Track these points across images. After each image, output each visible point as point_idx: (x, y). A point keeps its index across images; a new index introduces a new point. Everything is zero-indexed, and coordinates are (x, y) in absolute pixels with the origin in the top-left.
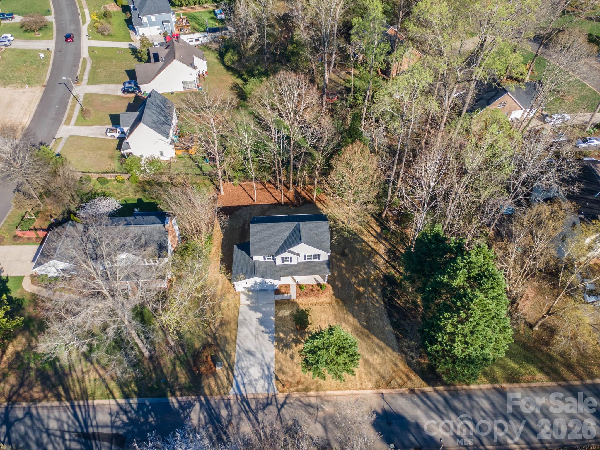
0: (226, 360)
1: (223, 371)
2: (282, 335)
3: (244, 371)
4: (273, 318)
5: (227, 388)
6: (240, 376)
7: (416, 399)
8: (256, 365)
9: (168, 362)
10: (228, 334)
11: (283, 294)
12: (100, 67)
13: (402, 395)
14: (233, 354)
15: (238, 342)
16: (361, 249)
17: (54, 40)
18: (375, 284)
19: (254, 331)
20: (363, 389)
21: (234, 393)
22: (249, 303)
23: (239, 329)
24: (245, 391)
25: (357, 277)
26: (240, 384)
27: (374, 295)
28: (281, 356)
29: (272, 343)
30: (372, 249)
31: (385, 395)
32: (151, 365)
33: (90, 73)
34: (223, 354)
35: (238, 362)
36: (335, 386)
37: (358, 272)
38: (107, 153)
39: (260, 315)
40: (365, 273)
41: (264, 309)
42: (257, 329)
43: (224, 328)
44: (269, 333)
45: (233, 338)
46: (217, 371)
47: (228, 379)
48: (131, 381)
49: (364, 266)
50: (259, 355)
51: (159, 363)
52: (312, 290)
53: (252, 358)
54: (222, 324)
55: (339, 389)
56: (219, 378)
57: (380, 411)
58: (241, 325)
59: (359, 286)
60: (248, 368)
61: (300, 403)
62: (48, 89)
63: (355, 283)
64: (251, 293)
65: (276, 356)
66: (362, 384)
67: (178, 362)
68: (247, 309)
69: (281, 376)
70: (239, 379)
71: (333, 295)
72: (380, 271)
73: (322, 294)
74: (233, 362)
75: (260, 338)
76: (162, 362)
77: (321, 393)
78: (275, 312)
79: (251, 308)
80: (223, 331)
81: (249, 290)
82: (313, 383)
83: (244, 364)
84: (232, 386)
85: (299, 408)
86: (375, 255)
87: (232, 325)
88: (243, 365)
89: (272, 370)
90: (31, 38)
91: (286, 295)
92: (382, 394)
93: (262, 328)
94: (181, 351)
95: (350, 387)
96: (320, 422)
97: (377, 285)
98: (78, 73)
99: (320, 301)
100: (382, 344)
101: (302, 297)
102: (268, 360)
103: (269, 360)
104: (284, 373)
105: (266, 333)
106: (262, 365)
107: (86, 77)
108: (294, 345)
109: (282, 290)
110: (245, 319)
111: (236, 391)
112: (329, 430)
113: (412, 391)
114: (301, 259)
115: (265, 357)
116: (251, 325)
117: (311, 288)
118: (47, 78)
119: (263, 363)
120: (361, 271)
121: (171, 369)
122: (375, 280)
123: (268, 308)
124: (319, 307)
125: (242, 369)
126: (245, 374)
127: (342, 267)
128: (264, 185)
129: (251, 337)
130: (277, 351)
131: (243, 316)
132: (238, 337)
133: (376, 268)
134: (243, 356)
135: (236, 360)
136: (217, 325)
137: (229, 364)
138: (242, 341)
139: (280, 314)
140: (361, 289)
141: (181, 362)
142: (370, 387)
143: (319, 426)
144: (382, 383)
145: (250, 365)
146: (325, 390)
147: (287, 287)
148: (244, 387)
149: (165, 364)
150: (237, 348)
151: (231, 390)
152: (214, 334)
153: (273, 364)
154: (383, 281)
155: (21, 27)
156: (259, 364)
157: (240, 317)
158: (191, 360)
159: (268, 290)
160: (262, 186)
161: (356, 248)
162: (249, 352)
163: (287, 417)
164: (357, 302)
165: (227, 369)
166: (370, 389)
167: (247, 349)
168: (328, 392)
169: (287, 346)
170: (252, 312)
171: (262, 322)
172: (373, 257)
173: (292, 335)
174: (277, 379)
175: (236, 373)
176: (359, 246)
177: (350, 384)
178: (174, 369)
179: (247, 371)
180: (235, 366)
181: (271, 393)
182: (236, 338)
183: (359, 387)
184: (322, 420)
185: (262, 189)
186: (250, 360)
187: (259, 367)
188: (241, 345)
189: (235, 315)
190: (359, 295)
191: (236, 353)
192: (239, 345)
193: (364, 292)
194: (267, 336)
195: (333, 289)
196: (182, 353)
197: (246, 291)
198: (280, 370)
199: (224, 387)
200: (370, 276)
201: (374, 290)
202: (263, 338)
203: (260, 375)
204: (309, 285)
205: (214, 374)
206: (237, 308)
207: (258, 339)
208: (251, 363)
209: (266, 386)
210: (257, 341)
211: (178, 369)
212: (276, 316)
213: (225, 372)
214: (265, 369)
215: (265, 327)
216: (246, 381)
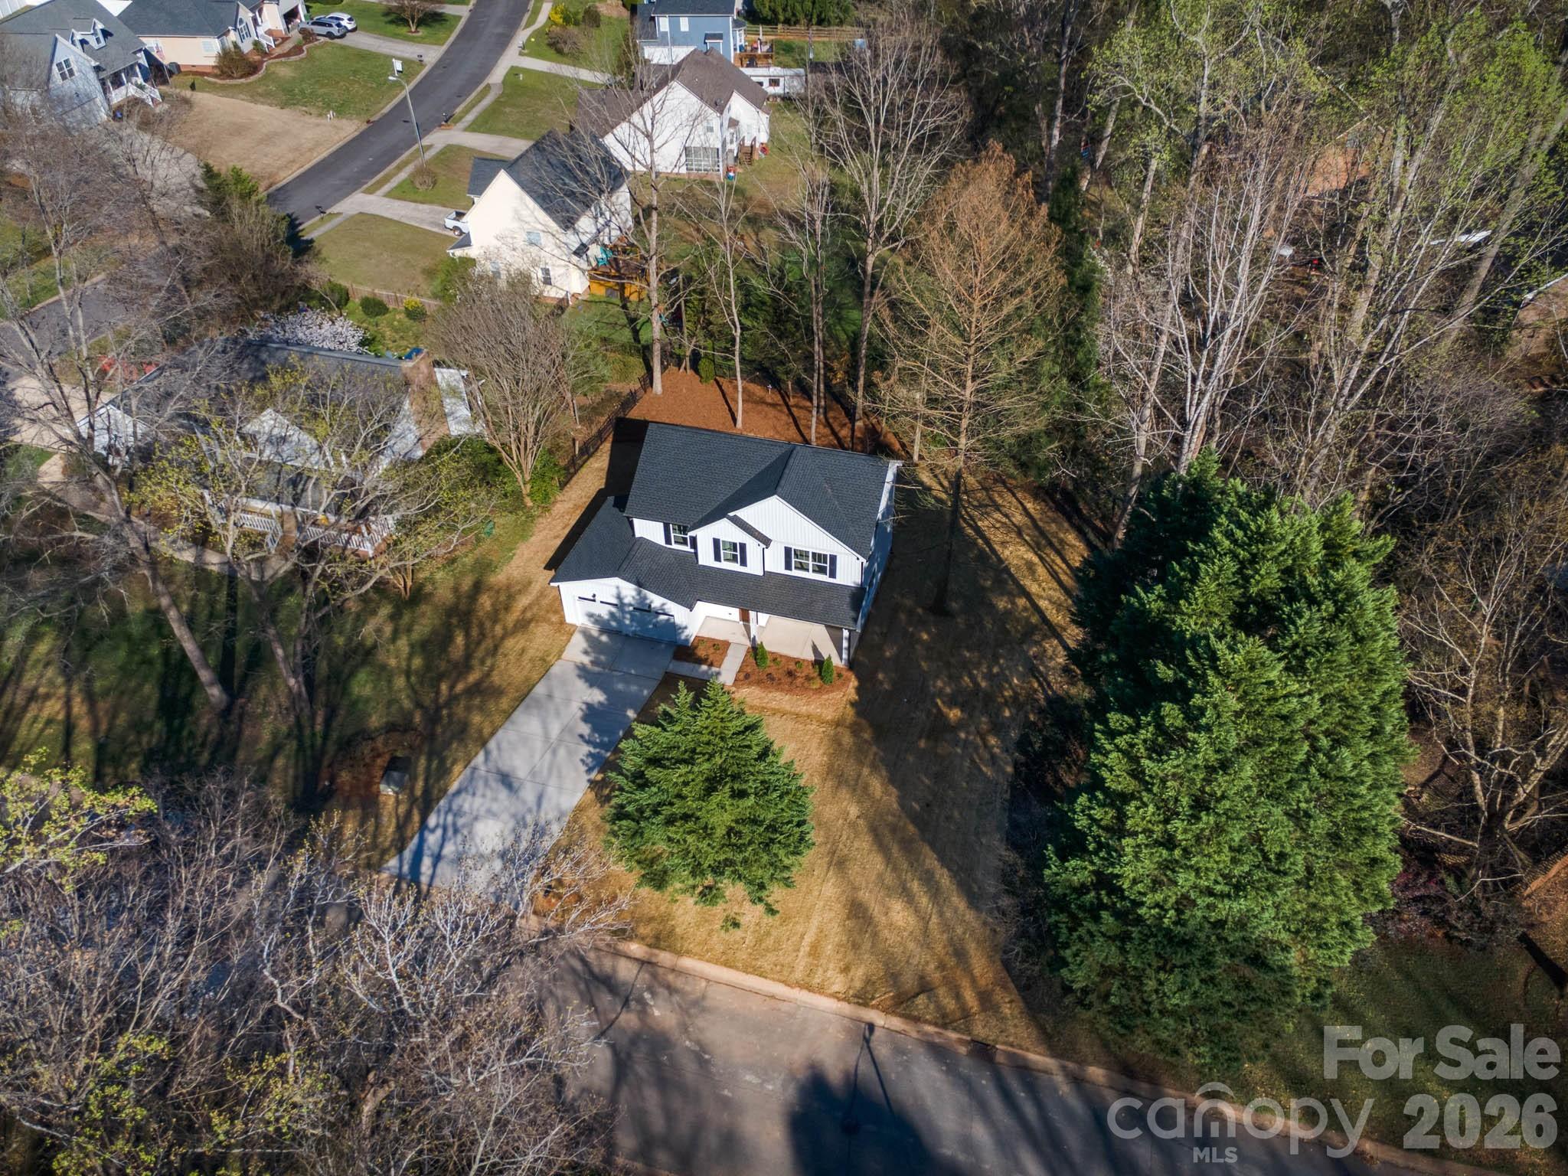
0: (426, 780)
1: (398, 802)
3: (461, 821)
4: (631, 714)
5: (384, 852)
6: (439, 832)
7: (985, 1083)
8: (505, 816)
9: (266, 735)
10: (476, 719)
11: (701, 661)
12: (514, 106)
13: (938, 1052)
14: (457, 769)
15: (492, 745)
16: (1008, 613)
17: (445, 48)
18: (1007, 714)
19: (555, 729)
20: (809, 988)
21: (396, 871)
22: (586, 660)
23: (519, 715)
24: (432, 877)
25: (953, 678)
26: (427, 852)
27: (993, 741)
28: (593, 813)
29: (589, 770)
30: (1045, 620)
31: (878, 1033)
32: (215, 731)
33: (485, 111)
34: (429, 761)
35: (458, 792)
36: (720, 948)
37: (965, 666)
38: (426, 263)
39: (597, 696)
40: (990, 676)
41: (620, 686)
42: (566, 729)
43: (477, 701)
44: (595, 745)
45: (486, 731)
46: (382, 799)
47: (401, 828)
48: (135, 755)
49: (996, 658)
50: (529, 794)
51: (240, 732)
52: (790, 674)
53: (503, 794)
54: (475, 690)
55: (727, 964)
56: (378, 817)
57: (834, 1074)
58: (528, 707)
59: (952, 703)
60: (476, 818)
61: (577, 965)
62: (375, 128)
63: (940, 693)
64: (604, 638)
65: (580, 809)
66: (811, 972)
67: (292, 745)
68: (572, 673)
70: (432, 839)
71: (853, 704)
72: (1045, 683)
73: (818, 691)
74: (444, 791)
75: (562, 750)
76: (247, 732)
77: (665, 958)
78: (650, 699)
79: (584, 673)
80: (468, 709)
81: (605, 628)
82: (651, 919)
83: (466, 803)
84: (400, 851)
85: (569, 978)
86: (1045, 637)
87: (504, 700)
88: (466, 807)
90: (396, 36)
91: (704, 667)
92: (871, 1027)
93: (585, 729)
94: (320, 719)
95: (767, 967)
96: (613, 1047)
97: (1012, 718)
98: (458, 110)
99: (804, 709)
100: (944, 878)
101: (750, 684)
102: (548, 813)
103: (551, 816)
105: (588, 742)
106: (520, 822)
107: (470, 117)
109: (701, 652)
110: (550, 696)
111: (406, 868)
112: (631, 1078)
113: (983, 1051)
114: (775, 563)
115: (545, 805)
116: (558, 714)
117: (792, 667)
118: (386, 110)
119: (529, 819)
120: (978, 665)
121: (260, 755)
122: (1015, 702)
123: (634, 688)
124: (790, 725)
125: (458, 814)
126: (456, 831)
127: (920, 641)
128: (784, 396)
129: (539, 745)
130: (591, 795)
131: (550, 688)
132: (500, 733)
133: (1033, 671)
134: (480, 784)
135: (454, 787)
136: (460, 687)
137: (426, 791)
138: (504, 745)
140: (954, 714)
141: (301, 747)
142: (836, 988)
143: (602, 1054)
144: (884, 995)
145: (489, 811)
146: (679, 953)
147: (721, 647)
148: (435, 866)
149: (256, 739)
150: (480, 758)
151: (393, 863)
152: (438, 709)
153: (555, 829)
154: (1041, 711)
155: (387, 14)
156: (514, 816)
157: (540, 690)
158: (331, 748)
159: (659, 642)
160: (778, 399)
161: (992, 606)
162: (506, 780)
164: (922, 744)
165: (413, 800)
166: (835, 996)
167: (505, 768)
168: (687, 962)
170: (581, 685)
171: (591, 714)
172: (1038, 643)
175: (432, 821)
176: (1002, 604)
177: (771, 957)
178: (272, 758)
179: (470, 826)
180: (442, 803)
182: (493, 734)
183: (798, 975)
184: (624, 1042)
185: (774, 405)
186: (495, 799)
187: (511, 824)
188: (495, 753)
189: (527, 679)
190: (939, 729)
191: (468, 771)
192: (487, 754)
193: (961, 725)
194: (586, 749)
195: (858, 690)
196: (319, 728)
197: (594, 630)
199: (374, 845)
200: (1001, 689)
201: (998, 728)
202: (570, 753)
203: (499, 848)
204: (789, 659)
205: (369, 805)
206: (544, 666)
207: (554, 752)
208: (495, 807)
210: (548, 756)
211: (280, 762)
212: (643, 711)
213: (402, 809)
214: (526, 835)
215: (594, 729)
216: (449, 849)
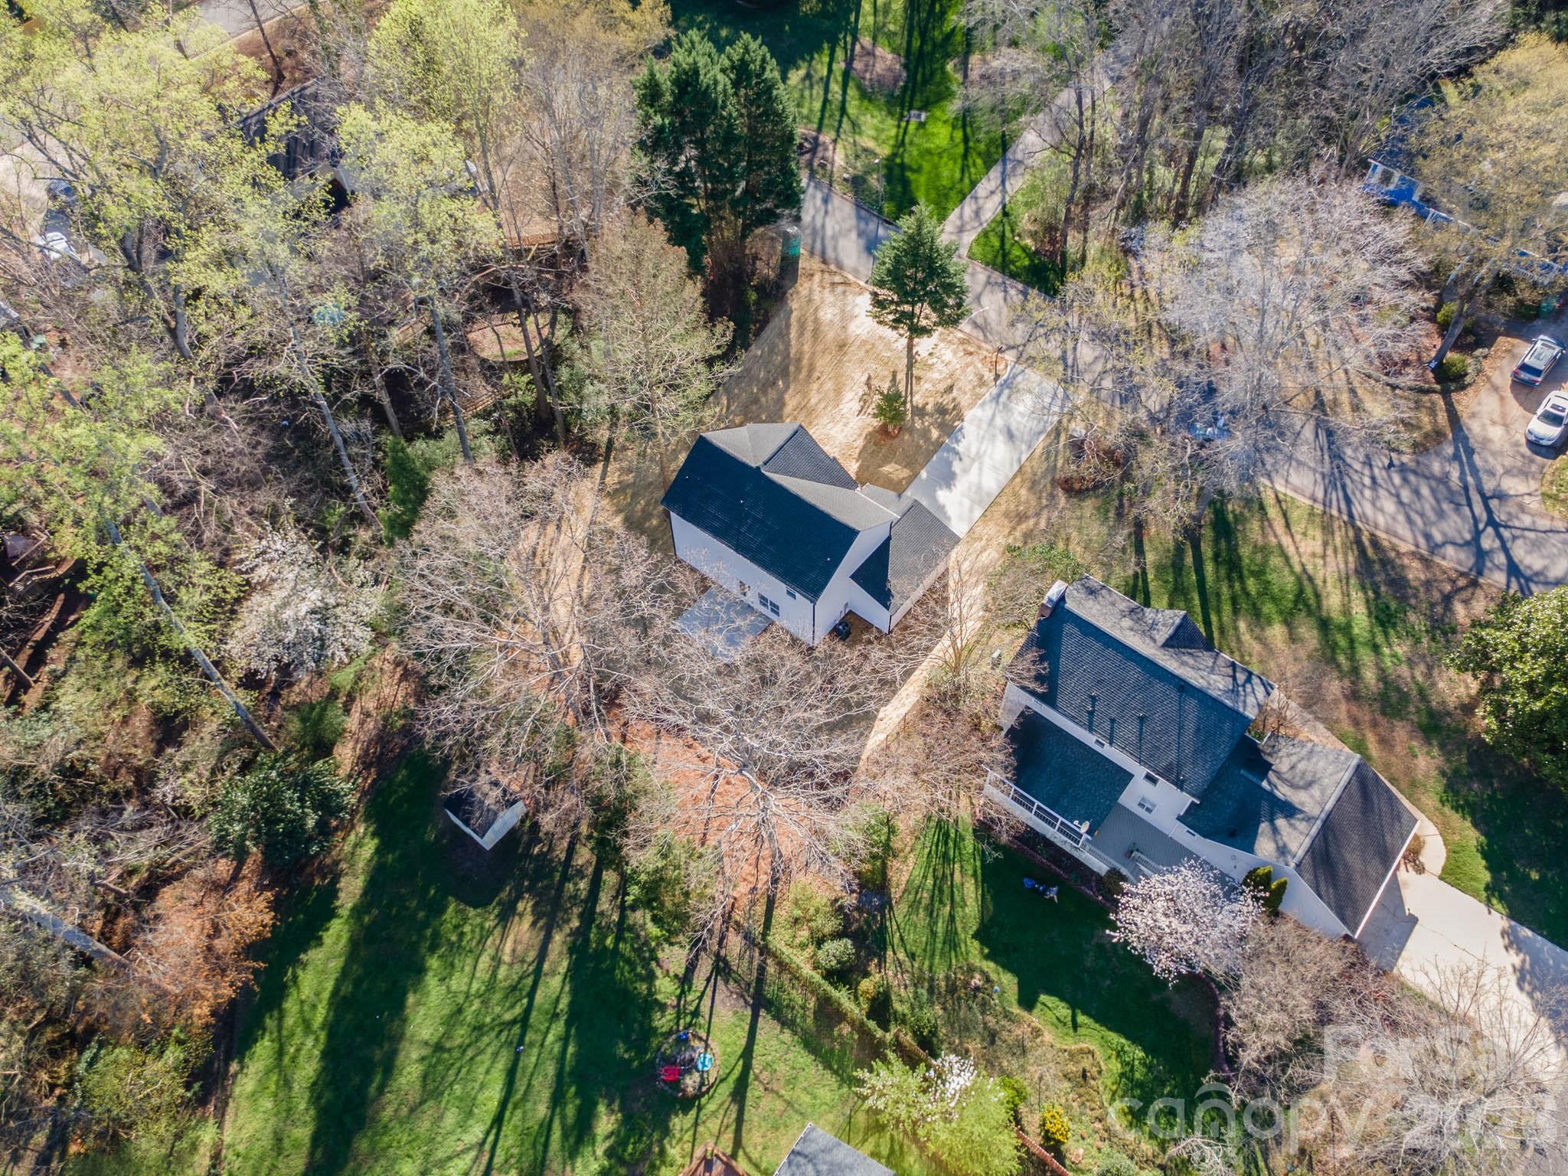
2: (935, 434)
3: (1039, 414)
4: (924, 474)
6: (1051, 412)
8: (1014, 412)
14: (1039, 451)
15: (1016, 468)
19: (975, 469)
21: (1076, 397)
26: (1059, 402)
28: (964, 401)
29: (961, 429)
34: (1055, 462)
35: (1039, 433)
42: (966, 471)
43: (1022, 508)
44: (953, 448)
45: (1018, 480)
50: (999, 421)
53: (1014, 427)
54: (1021, 518)
58: (989, 495)
60: (1030, 414)
61: (988, 334)
65: (972, 405)
68: (953, 522)
69: (989, 376)
75: (974, 451)
78: (908, 482)
83: (1033, 424)
87: (1003, 507)
89: (994, 391)
93: (957, 467)
102: (990, 407)
104: (981, 378)
105: (957, 452)
106: (1005, 406)
108: (929, 408)
115: (990, 413)
116: (971, 486)
119: (1001, 407)
125: (1040, 419)
126: (1042, 409)
129: (987, 460)
130: (963, 412)
131: (971, 510)
136: (1031, 522)
139: (905, 473)
150: (1024, 458)
153: (987, 398)
157: (978, 513)
162: (1010, 435)
163: (1019, 333)
165: (1066, 430)
167: (1010, 444)
169: (942, 410)
170: (950, 511)
171: (948, 479)
172: (620, 482)
173: (918, 425)
174: (997, 377)
176: (618, 520)
179: (1034, 411)
180: (1049, 429)
181: (1019, 368)
182: (1014, 477)
186: (1018, 423)
188: (1015, 460)
189: (986, 523)
191: (1032, 448)
194: (960, 448)
198: (982, 382)
202: (969, 447)
207: (978, 452)
209: (1019, 378)
210: (983, 449)
212: (916, 475)
214: (1003, 398)
215: (950, 464)
216: (1047, 400)
